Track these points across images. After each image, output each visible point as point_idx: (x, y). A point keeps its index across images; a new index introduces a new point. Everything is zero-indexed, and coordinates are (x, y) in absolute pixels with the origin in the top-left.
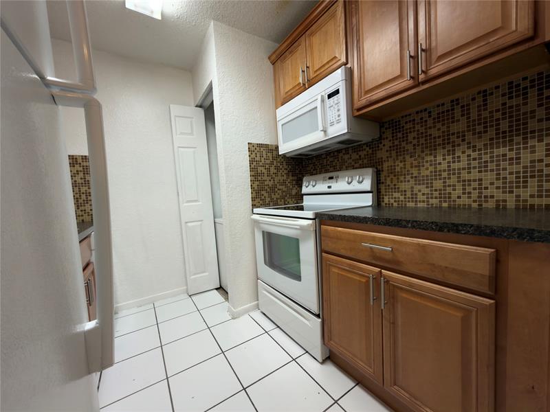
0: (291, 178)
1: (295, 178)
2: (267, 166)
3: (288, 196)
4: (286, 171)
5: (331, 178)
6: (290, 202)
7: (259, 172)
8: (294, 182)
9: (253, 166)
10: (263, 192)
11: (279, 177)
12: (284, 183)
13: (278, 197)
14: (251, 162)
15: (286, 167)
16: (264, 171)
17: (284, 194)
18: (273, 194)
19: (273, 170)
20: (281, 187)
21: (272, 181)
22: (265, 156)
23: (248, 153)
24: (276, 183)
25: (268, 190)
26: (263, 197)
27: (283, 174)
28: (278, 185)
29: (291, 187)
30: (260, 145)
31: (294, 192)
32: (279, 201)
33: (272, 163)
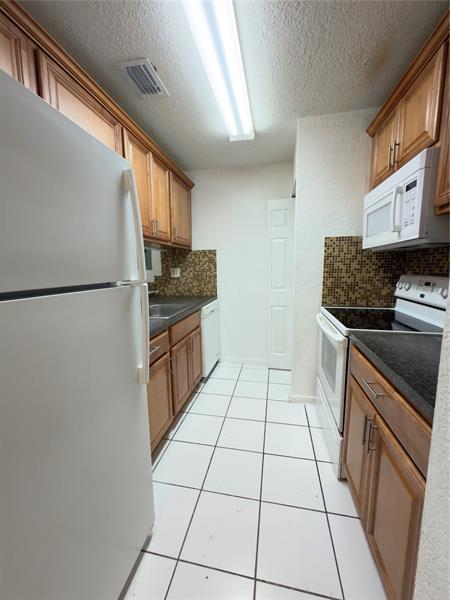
0: (381, 274)
1: (389, 275)
2: (347, 262)
3: (374, 296)
4: (374, 267)
5: (428, 284)
6: (376, 304)
7: (336, 267)
8: (387, 280)
9: (328, 262)
10: (337, 290)
11: (364, 274)
12: (370, 280)
13: (359, 296)
14: (326, 258)
15: (376, 262)
16: (341, 266)
17: (368, 293)
18: (351, 293)
19: (354, 265)
20: (364, 285)
21: (352, 278)
22: (345, 250)
23: (323, 249)
24: (357, 280)
25: (346, 288)
26: (337, 295)
27: (370, 270)
28: (360, 283)
29: (381, 286)
30: (340, 239)
31: (384, 292)
32: (359, 301)
33: (355, 258)
